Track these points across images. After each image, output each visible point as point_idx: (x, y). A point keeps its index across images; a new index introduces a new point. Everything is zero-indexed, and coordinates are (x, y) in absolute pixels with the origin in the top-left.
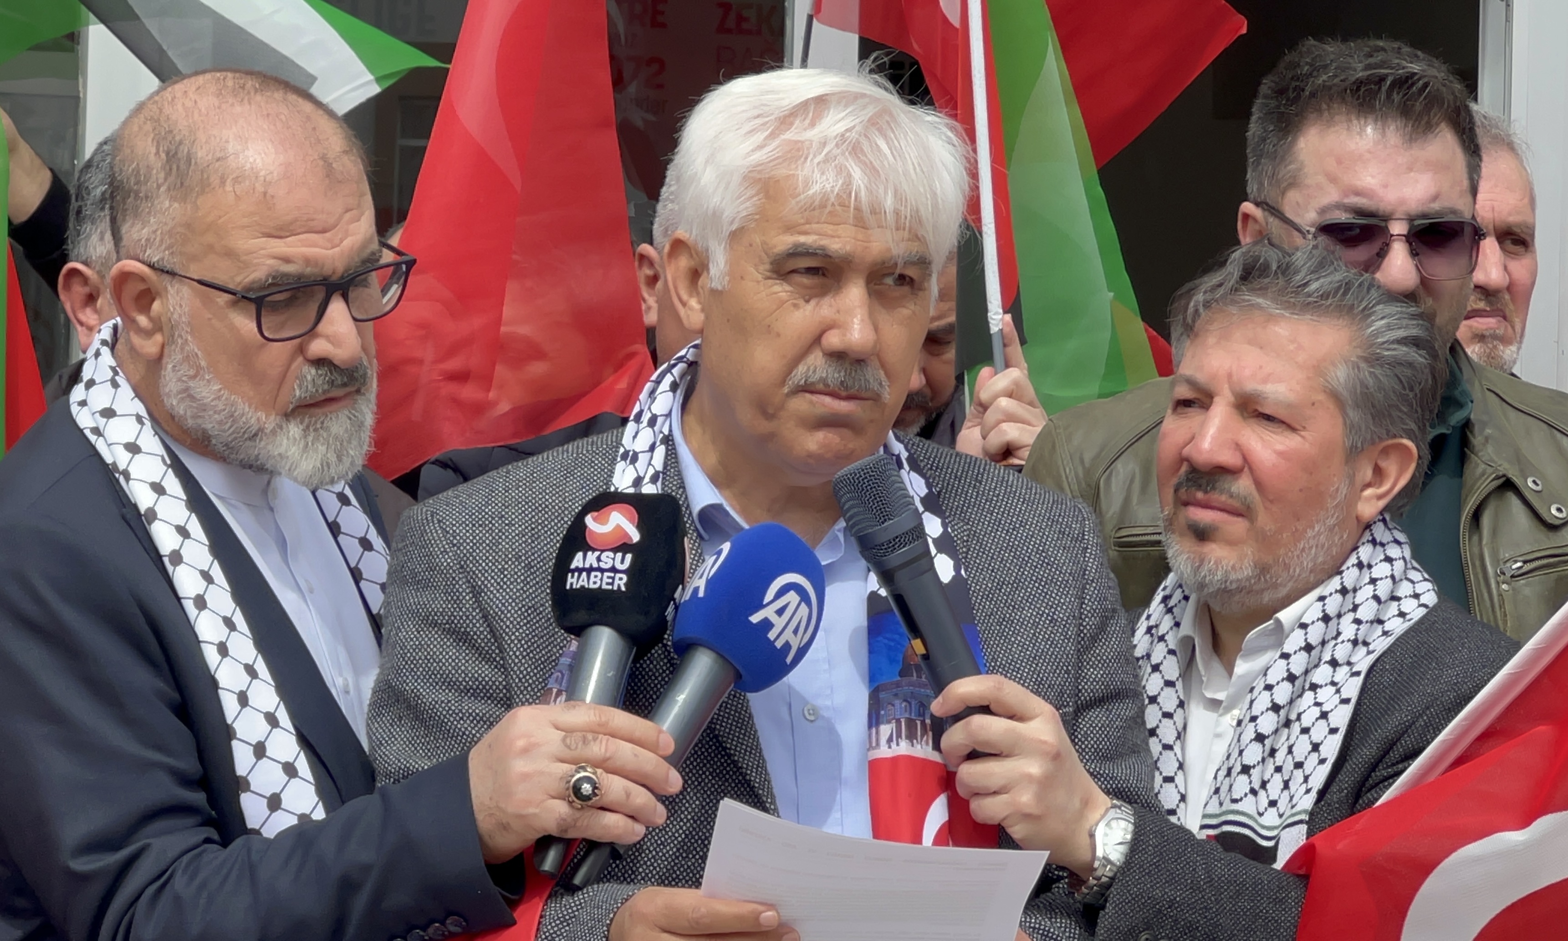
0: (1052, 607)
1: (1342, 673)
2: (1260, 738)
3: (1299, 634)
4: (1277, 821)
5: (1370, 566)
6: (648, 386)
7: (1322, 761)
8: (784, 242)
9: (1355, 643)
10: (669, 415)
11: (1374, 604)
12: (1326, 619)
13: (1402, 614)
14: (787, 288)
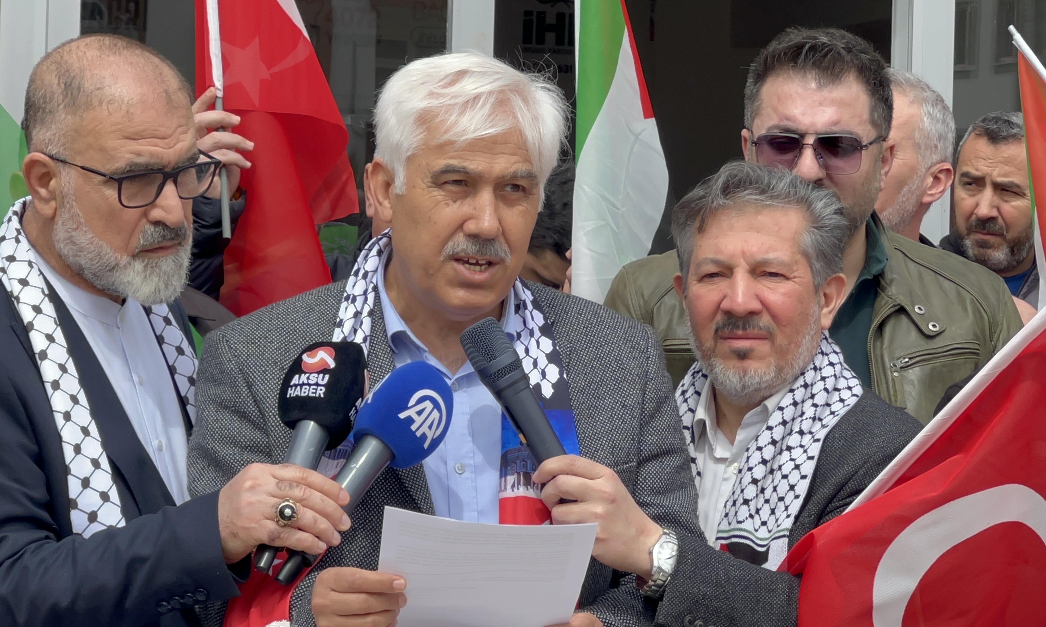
0: (624, 397)
1: (807, 439)
2: (755, 481)
3: (778, 414)
4: (769, 535)
5: (820, 369)
6: (363, 252)
7: (797, 497)
8: (441, 163)
9: (814, 419)
10: (375, 271)
11: (825, 394)
12: (795, 404)
13: (842, 400)
14: (442, 193)
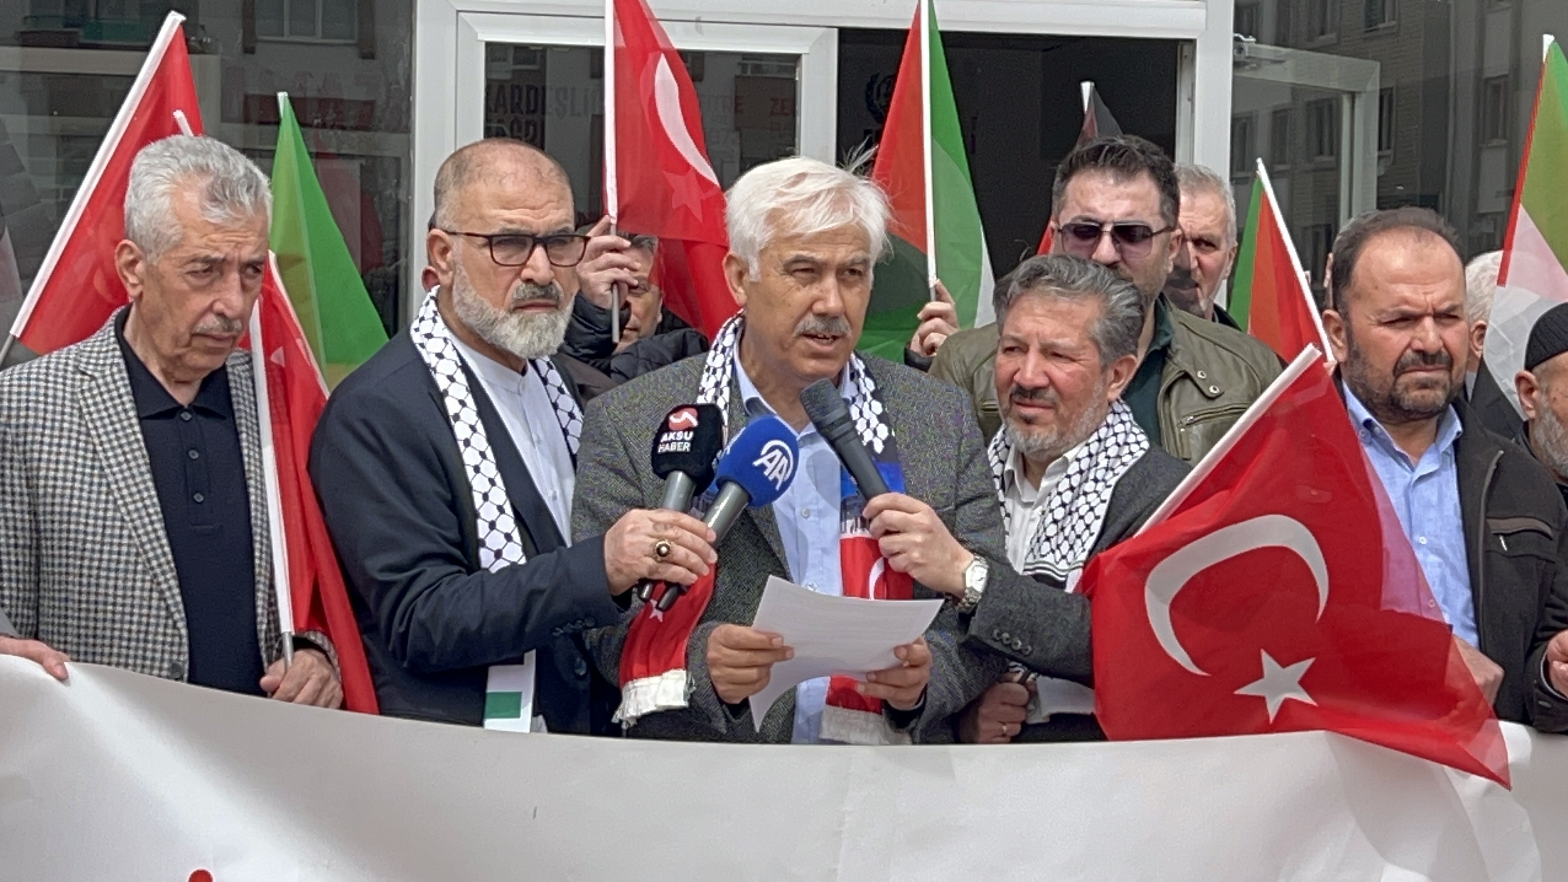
1: (1100, 486)
2: (1055, 522)
3: (1076, 464)
4: (1067, 567)
5: (1113, 426)
6: (721, 331)
7: (1091, 534)
8: (791, 254)
9: (1107, 469)
10: (731, 347)
11: (1116, 447)
12: (1090, 455)
13: (1131, 453)
14: (792, 279)
